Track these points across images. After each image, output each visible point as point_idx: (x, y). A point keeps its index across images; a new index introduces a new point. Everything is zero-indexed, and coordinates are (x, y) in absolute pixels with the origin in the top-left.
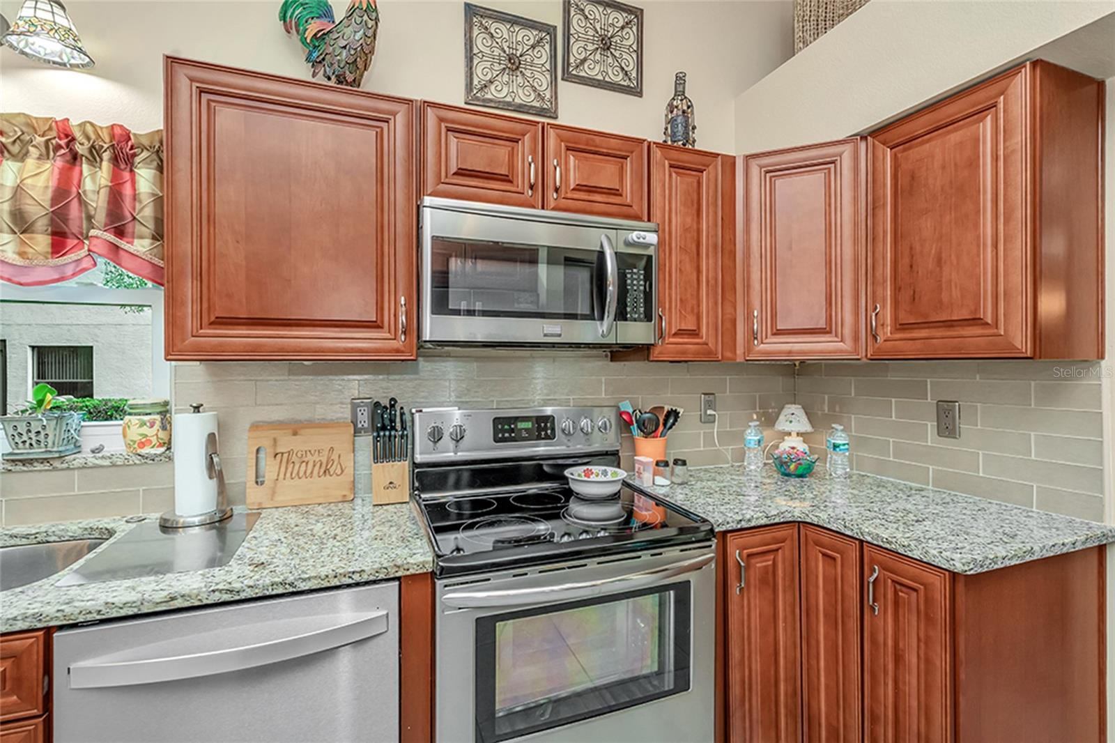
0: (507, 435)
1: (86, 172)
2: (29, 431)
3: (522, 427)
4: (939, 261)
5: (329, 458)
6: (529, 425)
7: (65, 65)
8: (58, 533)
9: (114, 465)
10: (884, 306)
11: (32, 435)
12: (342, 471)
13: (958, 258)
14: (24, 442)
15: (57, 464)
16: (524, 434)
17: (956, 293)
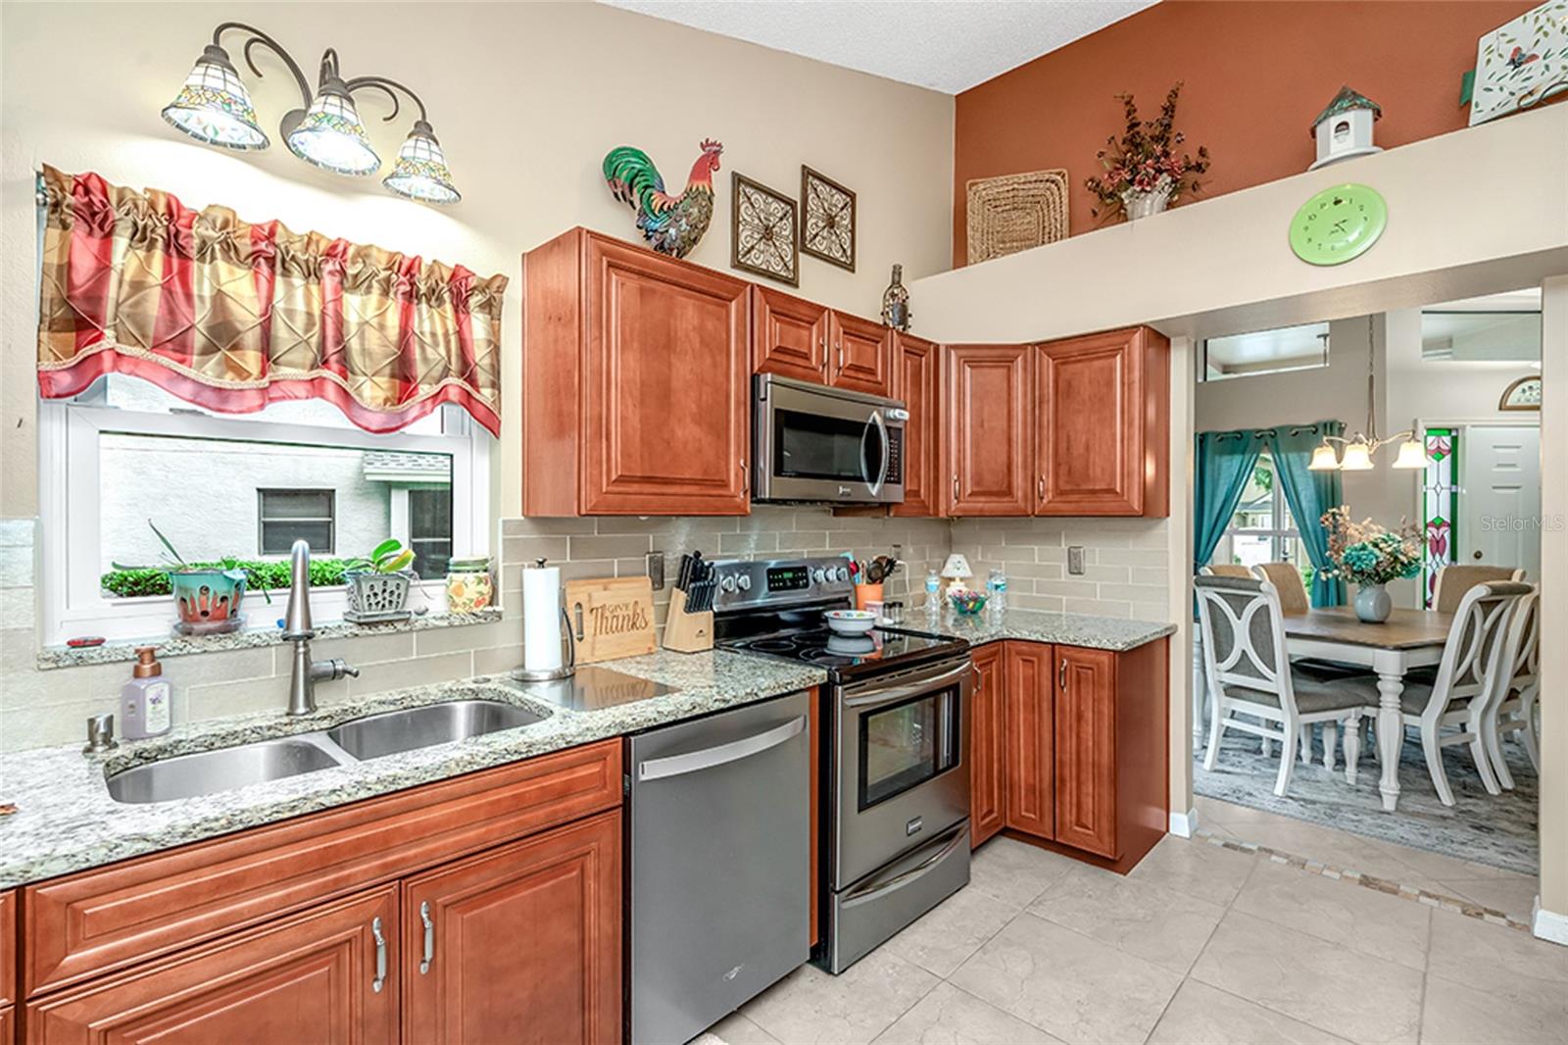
0: (777, 584)
1: (425, 315)
2: (384, 591)
3: (787, 577)
4: (1087, 448)
5: (635, 611)
6: (790, 575)
7: (409, 196)
8: (421, 697)
9: (451, 626)
10: (1048, 477)
11: (387, 595)
12: (646, 624)
13: (1100, 447)
14: (377, 603)
15: (400, 626)
16: (789, 584)
17: (1098, 471)
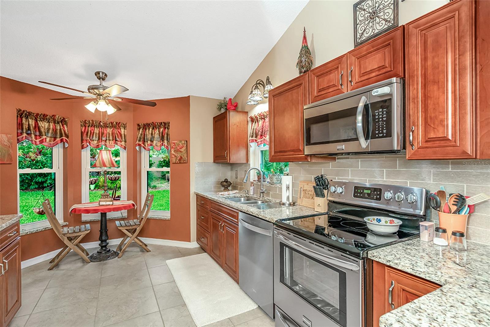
0: (359, 195)
3: (366, 192)
6: (369, 192)
16: (366, 195)
